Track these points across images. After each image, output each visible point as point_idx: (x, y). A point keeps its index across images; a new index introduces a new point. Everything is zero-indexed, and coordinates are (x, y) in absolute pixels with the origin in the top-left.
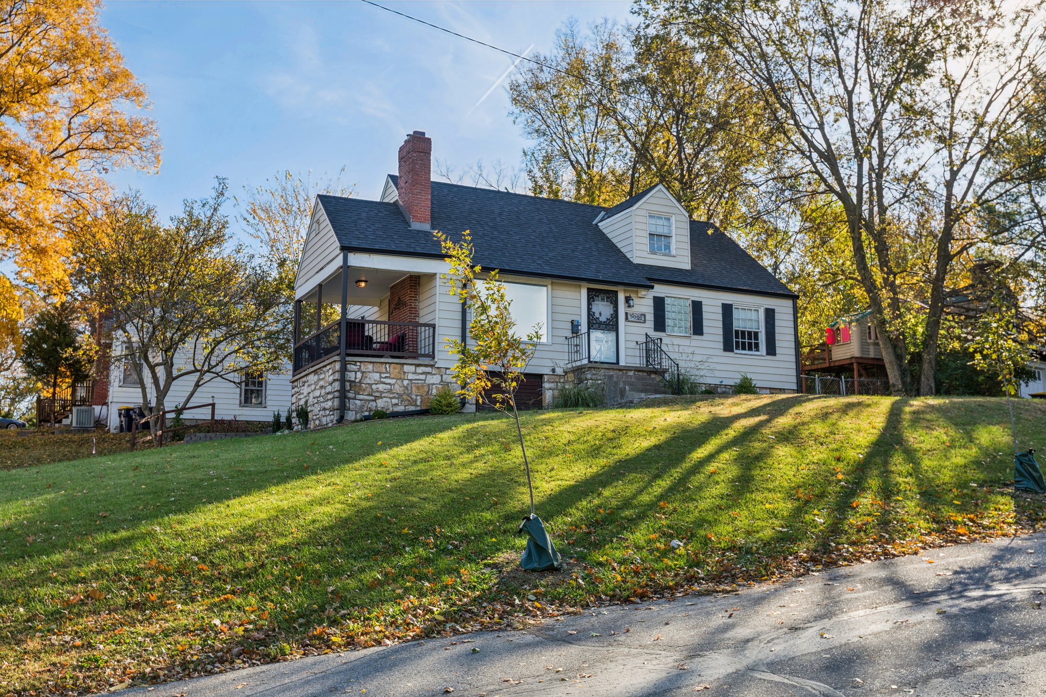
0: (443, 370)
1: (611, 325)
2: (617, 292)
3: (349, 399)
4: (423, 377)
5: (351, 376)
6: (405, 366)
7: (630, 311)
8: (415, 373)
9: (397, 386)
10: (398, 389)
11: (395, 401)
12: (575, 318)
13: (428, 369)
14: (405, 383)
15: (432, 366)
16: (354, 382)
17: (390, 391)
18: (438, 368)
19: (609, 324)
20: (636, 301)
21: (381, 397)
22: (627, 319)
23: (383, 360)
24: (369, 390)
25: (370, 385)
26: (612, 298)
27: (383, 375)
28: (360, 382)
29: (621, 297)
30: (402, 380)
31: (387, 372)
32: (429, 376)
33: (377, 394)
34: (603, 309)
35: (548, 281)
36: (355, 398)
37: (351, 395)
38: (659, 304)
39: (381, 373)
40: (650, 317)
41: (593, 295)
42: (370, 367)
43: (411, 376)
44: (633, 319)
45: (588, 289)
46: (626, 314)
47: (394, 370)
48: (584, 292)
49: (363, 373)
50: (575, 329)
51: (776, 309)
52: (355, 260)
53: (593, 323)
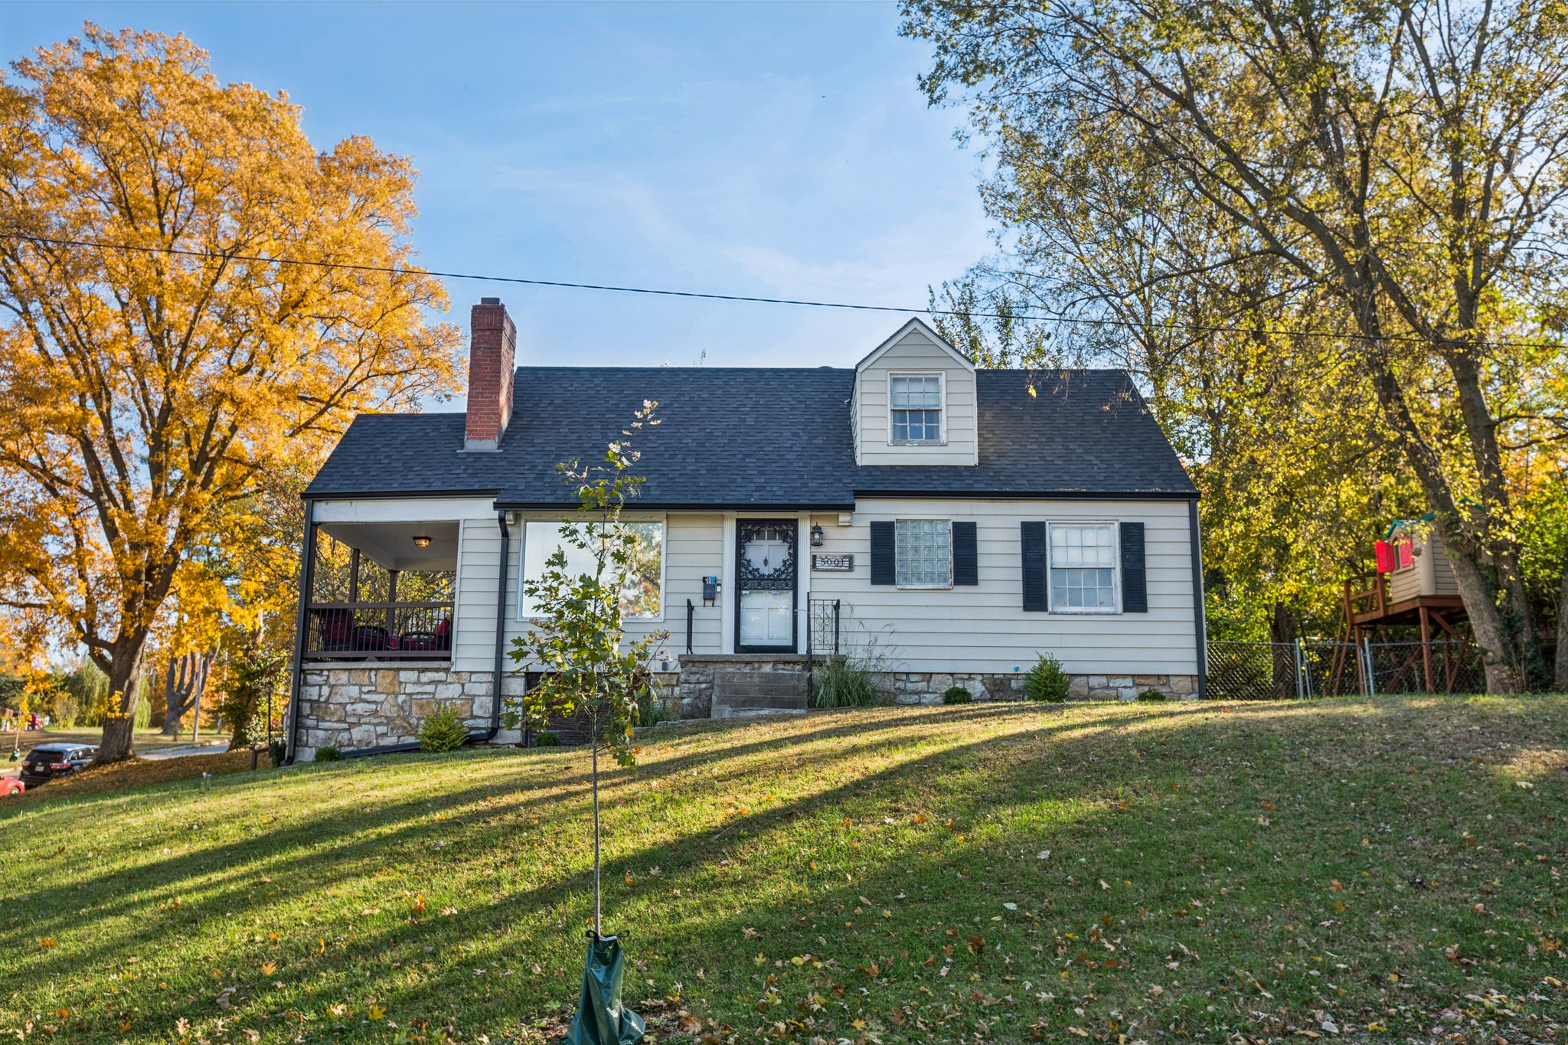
0: (465, 676)
1: (786, 580)
2: (796, 520)
3: (308, 728)
4: (430, 688)
5: (312, 693)
6: (402, 673)
7: (819, 552)
8: (418, 682)
9: (386, 706)
10: (388, 709)
11: (381, 729)
12: (710, 573)
13: (441, 676)
14: (401, 698)
15: (447, 670)
16: (317, 701)
17: (375, 713)
18: (456, 673)
19: (778, 579)
20: (830, 530)
21: (359, 724)
22: (814, 566)
23: (363, 665)
24: (340, 713)
25: (343, 705)
26: (787, 533)
27: (365, 689)
28: (327, 701)
29: (805, 529)
30: (396, 695)
31: (371, 684)
32: (441, 687)
33: (353, 720)
34: (767, 553)
35: (663, 514)
36: (317, 728)
37: (310, 722)
38: (883, 536)
39: (361, 685)
40: (863, 561)
41: (745, 534)
42: (344, 677)
43: (410, 689)
44: (826, 566)
45: (738, 520)
46: (814, 558)
47: (383, 680)
48: (729, 529)
49: (332, 687)
50: (710, 591)
51: (1149, 523)
52: (329, 512)
53: (747, 580)
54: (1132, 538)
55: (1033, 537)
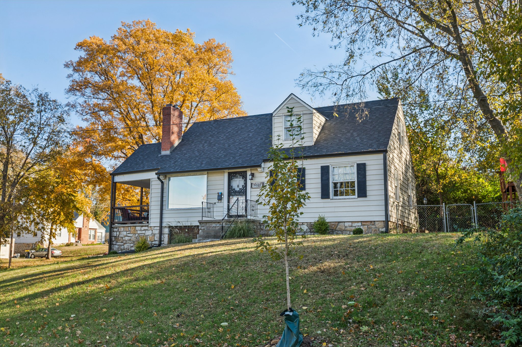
0: (153, 228)
1: (243, 192)
2: (246, 171)
3: (114, 245)
4: (144, 232)
5: (115, 234)
6: (137, 227)
7: (252, 181)
8: (141, 230)
9: (133, 237)
10: (133, 239)
11: (132, 245)
12: (220, 191)
13: (146, 228)
14: (137, 235)
15: (148, 226)
16: (116, 236)
17: (130, 240)
18: (150, 227)
19: (241, 192)
20: (257, 174)
21: (126, 243)
22: (251, 187)
23: (127, 225)
24: (122, 240)
25: (122, 238)
26: (244, 176)
27: (128, 233)
28: (118, 236)
29: (249, 173)
30: (135, 234)
31: (129, 231)
32: (147, 231)
33: (124, 242)
34: (238, 183)
35: (206, 172)
36: (116, 245)
37: (114, 243)
39: (127, 231)
40: (267, 184)
41: (231, 177)
42: (122, 229)
43: (139, 232)
44: (255, 187)
45: (229, 173)
46: (252, 184)
47: (132, 229)
48: (226, 176)
49: (120, 232)
50: (220, 197)
51: (367, 163)
52: (118, 179)
53: (231, 192)
54: (362, 169)
55: (325, 171)
